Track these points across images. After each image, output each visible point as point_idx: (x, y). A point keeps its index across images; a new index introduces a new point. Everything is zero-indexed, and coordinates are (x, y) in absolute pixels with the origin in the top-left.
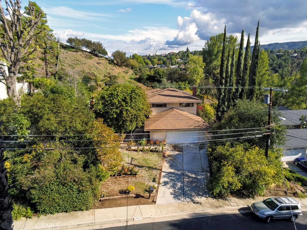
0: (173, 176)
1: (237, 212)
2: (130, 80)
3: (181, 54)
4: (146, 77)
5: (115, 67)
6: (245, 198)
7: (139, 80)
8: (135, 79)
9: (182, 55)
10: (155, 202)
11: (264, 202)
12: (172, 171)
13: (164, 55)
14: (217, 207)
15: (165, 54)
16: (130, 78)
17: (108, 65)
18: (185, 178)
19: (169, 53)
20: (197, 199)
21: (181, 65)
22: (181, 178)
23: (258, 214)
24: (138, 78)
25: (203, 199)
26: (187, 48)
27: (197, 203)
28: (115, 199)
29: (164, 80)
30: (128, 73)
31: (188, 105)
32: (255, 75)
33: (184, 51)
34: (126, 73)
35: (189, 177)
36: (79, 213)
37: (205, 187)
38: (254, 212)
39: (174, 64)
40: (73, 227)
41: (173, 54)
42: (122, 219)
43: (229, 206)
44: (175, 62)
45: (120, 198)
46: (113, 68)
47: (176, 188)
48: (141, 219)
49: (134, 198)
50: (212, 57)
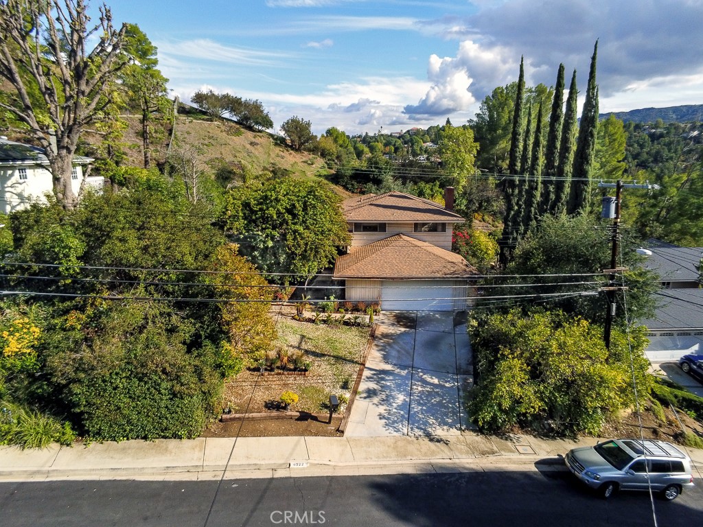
0: (391, 380)
1: (533, 468)
2: (316, 178)
3: (433, 132)
4: (349, 173)
5: (287, 153)
6: (554, 438)
7: (335, 179)
8: (327, 177)
9: (435, 135)
10: (343, 432)
11: (599, 449)
12: (388, 367)
13: (398, 135)
14: (483, 453)
15: (400, 133)
16: (316, 176)
17: (272, 147)
18: (415, 385)
19: (408, 131)
20: (440, 432)
21: (432, 156)
22: (407, 385)
23: (581, 475)
24: (333, 174)
25: (452, 434)
26: (448, 119)
27: (438, 441)
28: (253, 419)
29: (388, 178)
30: (312, 164)
31: (434, 228)
32: (588, 163)
33: (441, 127)
34: (309, 164)
35: (425, 382)
36: (173, 443)
37: (459, 407)
38: (573, 471)
39: (419, 152)
40: (154, 471)
41: (417, 132)
42: (262, 462)
43: (514, 452)
44: (421, 149)
45: (265, 418)
46: (283, 154)
47: (394, 404)
48: (305, 466)
49: (296, 420)
50: (496, 133)
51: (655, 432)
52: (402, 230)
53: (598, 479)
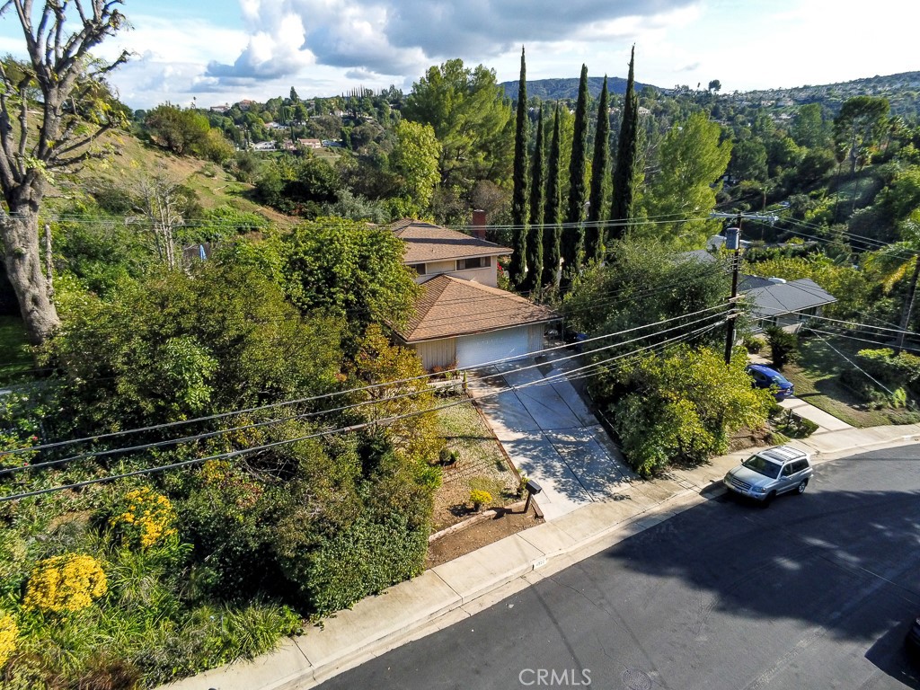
0: (532, 449)
1: (701, 499)
2: (229, 197)
3: (274, 108)
4: (279, 187)
5: (168, 159)
6: (695, 467)
7: (259, 195)
8: (245, 194)
10: (542, 517)
11: (746, 464)
12: (520, 436)
13: (221, 111)
14: (662, 498)
15: (224, 108)
16: (227, 193)
17: (143, 150)
18: (559, 448)
19: (237, 105)
20: (616, 489)
22: (551, 450)
23: (750, 492)
24: (252, 190)
25: (623, 488)
27: (622, 498)
28: (456, 534)
29: (346, 194)
30: (213, 176)
31: (473, 263)
34: (207, 176)
35: (566, 444)
37: (611, 460)
38: (740, 491)
40: (419, 624)
41: (251, 107)
42: (510, 574)
43: (680, 489)
45: (467, 529)
46: (164, 162)
47: (558, 474)
48: (546, 562)
49: (494, 519)
50: (440, 126)
51: (753, 439)
52: (443, 269)
53: (763, 491)
